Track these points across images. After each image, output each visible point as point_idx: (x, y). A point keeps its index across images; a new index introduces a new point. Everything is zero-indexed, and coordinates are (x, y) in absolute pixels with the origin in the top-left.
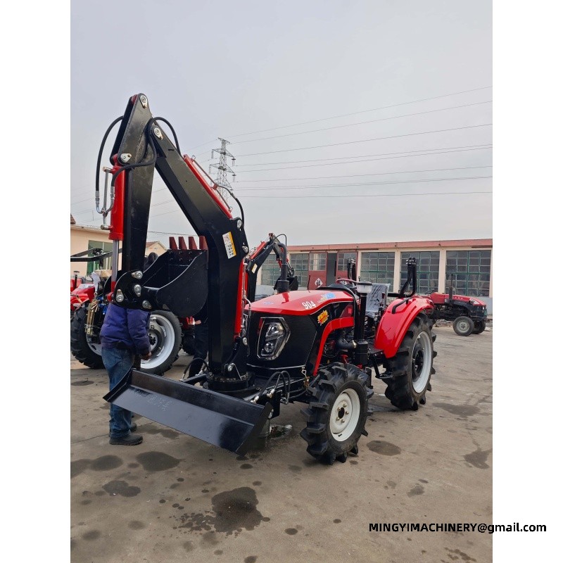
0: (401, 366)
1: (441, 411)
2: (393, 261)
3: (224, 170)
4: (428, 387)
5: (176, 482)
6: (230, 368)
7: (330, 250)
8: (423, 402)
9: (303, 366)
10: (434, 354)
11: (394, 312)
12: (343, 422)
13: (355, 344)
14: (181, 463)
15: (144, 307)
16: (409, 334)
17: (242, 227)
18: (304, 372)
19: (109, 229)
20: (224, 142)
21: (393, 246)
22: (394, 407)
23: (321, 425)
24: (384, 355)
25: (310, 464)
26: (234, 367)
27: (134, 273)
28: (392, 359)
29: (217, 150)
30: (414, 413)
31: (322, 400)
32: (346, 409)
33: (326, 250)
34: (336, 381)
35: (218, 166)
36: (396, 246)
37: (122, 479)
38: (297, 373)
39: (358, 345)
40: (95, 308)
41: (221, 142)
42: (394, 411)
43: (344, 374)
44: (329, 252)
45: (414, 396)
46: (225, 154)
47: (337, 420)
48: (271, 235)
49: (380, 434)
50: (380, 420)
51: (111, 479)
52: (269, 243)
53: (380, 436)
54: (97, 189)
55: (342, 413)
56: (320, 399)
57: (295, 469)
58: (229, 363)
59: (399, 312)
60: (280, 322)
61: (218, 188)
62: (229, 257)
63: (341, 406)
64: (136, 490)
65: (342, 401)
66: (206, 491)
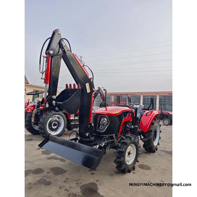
0: (149, 136)
1: (163, 153)
4: (158, 144)
5: (66, 180)
6: (87, 135)
7: (118, 94)
8: (157, 149)
9: (114, 135)
10: (160, 132)
11: (146, 115)
12: (130, 157)
13: (133, 127)
14: (67, 172)
15: (56, 110)
16: (152, 124)
17: (93, 81)
18: (115, 137)
19: (44, 79)
21: (140, 93)
22: (146, 151)
23: (122, 158)
24: (143, 131)
25: (117, 173)
26: (88, 135)
27: (53, 97)
28: (146, 133)
30: (153, 154)
31: (123, 148)
32: (131, 152)
33: (116, 94)
34: (128, 141)
36: (141, 93)
37: (44, 178)
38: (112, 138)
40: (35, 112)
42: (146, 153)
45: (154, 147)
47: (128, 156)
48: (99, 87)
50: (141, 156)
51: (40, 178)
52: (98, 91)
53: (142, 163)
54: (40, 64)
56: (122, 148)
57: (112, 175)
58: (87, 133)
59: (148, 115)
60: (106, 118)
61: (85, 66)
62: (88, 92)
63: (129, 151)
64: (50, 183)
65: (130, 149)
66: (78, 184)
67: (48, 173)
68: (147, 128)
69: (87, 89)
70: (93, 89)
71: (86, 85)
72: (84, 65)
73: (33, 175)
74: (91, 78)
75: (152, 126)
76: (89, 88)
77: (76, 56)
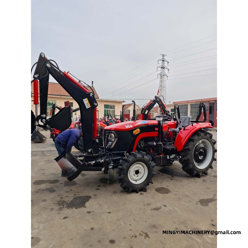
3: (164, 68)
5: (69, 191)
6: (90, 151)
9: (125, 152)
10: (215, 151)
11: (184, 129)
13: (155, 144)
16: (192, 140)
18: (125, 154)
20: (163, 56)
24: (176, 150)
26: (92, 150)
27: (42, 115)
28: (182, 151)
29: (160, 60)
30: (197, 179)
32: (140, 171)
33: (209, 101)
34: (131, 159)
35: (161, 67)
37: (54, 187)
38: (122, 155)
39: (157, 145)
41: (162, 56)
43: (135, 156)
45: (196, 170)
46: (164, 61)
47: (134, 175)
49: (168, 185)
52: (155, 100)
53: (167, 186)
55: (137, 172)
56: (123, 165)
59: (187, 130)
62: (87, 108)
63: (136, 169)
64: (55, 191)
65: (137, 167)
66: (75, 195)
67: (61, 184)
69: (86, 105)
70: (94, 104)
71: (84, 101)
72: (80, 81)
73: (48, 184)
74: (91, 93)
76: (89, 104)
77: (69, 74)
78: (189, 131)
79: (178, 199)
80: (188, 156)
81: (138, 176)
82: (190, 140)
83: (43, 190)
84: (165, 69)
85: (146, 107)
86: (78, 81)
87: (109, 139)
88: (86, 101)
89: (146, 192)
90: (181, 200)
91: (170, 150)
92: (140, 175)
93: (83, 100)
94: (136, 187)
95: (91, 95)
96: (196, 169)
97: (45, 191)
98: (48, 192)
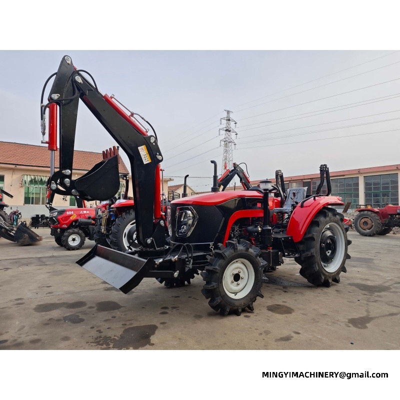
0: (308, 249)
2: (357, 184)
3: (229, 131)
4: (343, 269)
5: (110, 318)
6: (149, 241)
7: (305, 179)
8: (336, 281)
9: (211, 243)
10: (348, 243)
11: (302, 206)
12: (238, 284)
13: (260, 229)
15: (73, 194)
18: (212, 247)
19: (47, 143)
20: (228, 112)
21: (357, 172)
22: (310, 284)
23: (213, 283)
24: (292, 240)
26: (152, 241)
27: (63, 171)
28: (301, 243)
29: (224, 119)
30: (326, 290)
31: (215, 265)
32: (241, 275)
33: (302, 180)
34: (228, 252)
35: (225, 129)
36: (359, 172)
37: (78, 314)
38: (206, 248)
39: (263, 230)
40: (106, 216)
41: (226, 113)
44: (304, 181)
45: (324, 275)
46: (229, 120)
47: (232, 282)
48: (234, 164)
49: (284, 300)
52: (233, 171)
53: (284, 302)
55: (237, 277)
58: (149, 238)
59: (306, 207)
60: (190, 210)
61: (135, 116)
62: (145, 163)
63: (236, 272)
64: (81, 320)
65: (237, 268)
66: (125, 325)
67: (91, 307)
68: (302, 233)
69: (143, 157)
70: (156, 157)
71: (140, 150)
72: (132, 114)
73: (65, 309)
74: (152, 136)
75: (316, 228)
76: (148, 156)
77: (113, 99)
78: (311, 208)
79: (313, 321)
80: (313, 250)
81: (239, 284)
82: (314, 223)
83: (59, 320)
84: (232, 133)
85: (221, 181)
86: (128, 114)
87: (182, 220)
88: (143, 151)
89: (253, 313)
90: (318, 322)
91: (283, 241)
92: (242, 283)
93: (139, 148)
94: (237, 303)
95: (153, 140)
96: (324, 272)
97: (63, 322)
98: (69, 323)
